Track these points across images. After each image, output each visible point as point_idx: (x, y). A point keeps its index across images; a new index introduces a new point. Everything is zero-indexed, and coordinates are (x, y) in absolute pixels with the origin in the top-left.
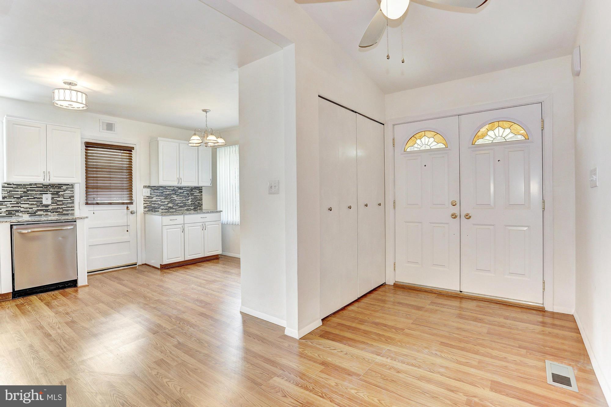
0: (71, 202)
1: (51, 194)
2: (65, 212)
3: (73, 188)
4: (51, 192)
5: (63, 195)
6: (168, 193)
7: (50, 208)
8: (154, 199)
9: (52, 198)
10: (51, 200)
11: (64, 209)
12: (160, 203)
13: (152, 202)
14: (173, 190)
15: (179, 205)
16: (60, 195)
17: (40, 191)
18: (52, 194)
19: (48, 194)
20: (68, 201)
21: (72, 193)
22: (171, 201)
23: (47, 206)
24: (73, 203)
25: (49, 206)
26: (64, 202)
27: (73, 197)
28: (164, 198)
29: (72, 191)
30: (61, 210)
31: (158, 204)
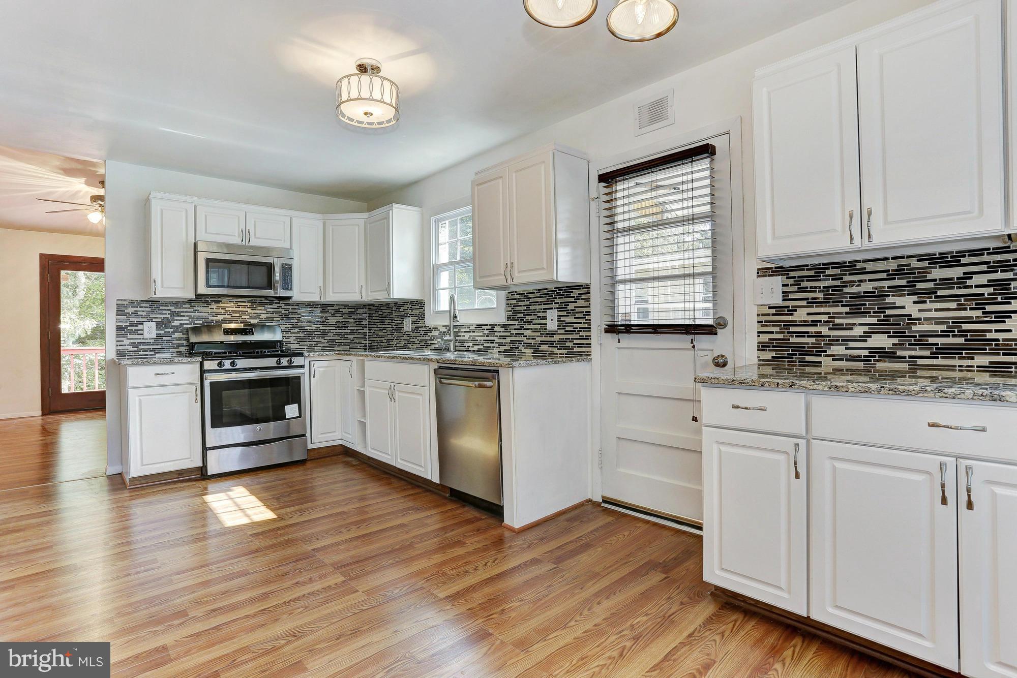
0: (586, 325)
1: (557, 308)
2: (576, 349)
3: (589, 293)
4: (557, 306)
5: (574, 310)
6: (867, 287)
7: (556, 338)
8: (801, 315)
9: (559, 317)
10: (558, 321)
11: (576, 342)
12: (825, 330)
13: (793, 329)
14: (899, 272)
15: (931, 340)
16: (569, 310)
17: (544, 304)
18: (560, 309)
19: (552, 308)
20: (581, 323)
21: (587, 304)
22: (885, 325)
23: (552, 334)
24: (588, 329)
25: (555, 334)
26: (576, 325)
27: (588, 313)
28: (847, 309)
29: (588, 300)
30: (571, 344)
31: (818, 335)
